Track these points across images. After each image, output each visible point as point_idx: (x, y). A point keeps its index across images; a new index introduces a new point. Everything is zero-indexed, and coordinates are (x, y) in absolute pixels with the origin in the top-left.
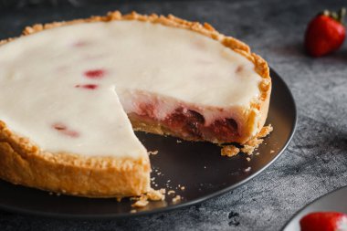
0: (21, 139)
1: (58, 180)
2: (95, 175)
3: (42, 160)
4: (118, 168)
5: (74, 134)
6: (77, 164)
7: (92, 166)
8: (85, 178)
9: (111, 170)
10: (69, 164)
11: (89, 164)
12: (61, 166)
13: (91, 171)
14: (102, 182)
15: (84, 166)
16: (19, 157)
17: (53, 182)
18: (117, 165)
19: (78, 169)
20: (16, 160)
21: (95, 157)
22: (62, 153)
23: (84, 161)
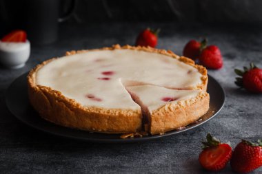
0: (70, 100)
1: (90, 122)
2: (112, 119)
3: (82, 110)
4: (125, 115)
5: (99, 100)
6: (102, 112)
7: (110, 114)
8: (106, 121)
9: (121, 116)
10: (97, 112)
11: (108, 112)
12: (93, 114)
13: (110, 117)
14: (115, 123)
15: (106, 113)
16: (69, 110)
17: (88, 123)
18: (124, 113)
19: (103, 115)
20: (67, 111)
21: (112, 109)
22: (93, 107)
23: (106, 111)
